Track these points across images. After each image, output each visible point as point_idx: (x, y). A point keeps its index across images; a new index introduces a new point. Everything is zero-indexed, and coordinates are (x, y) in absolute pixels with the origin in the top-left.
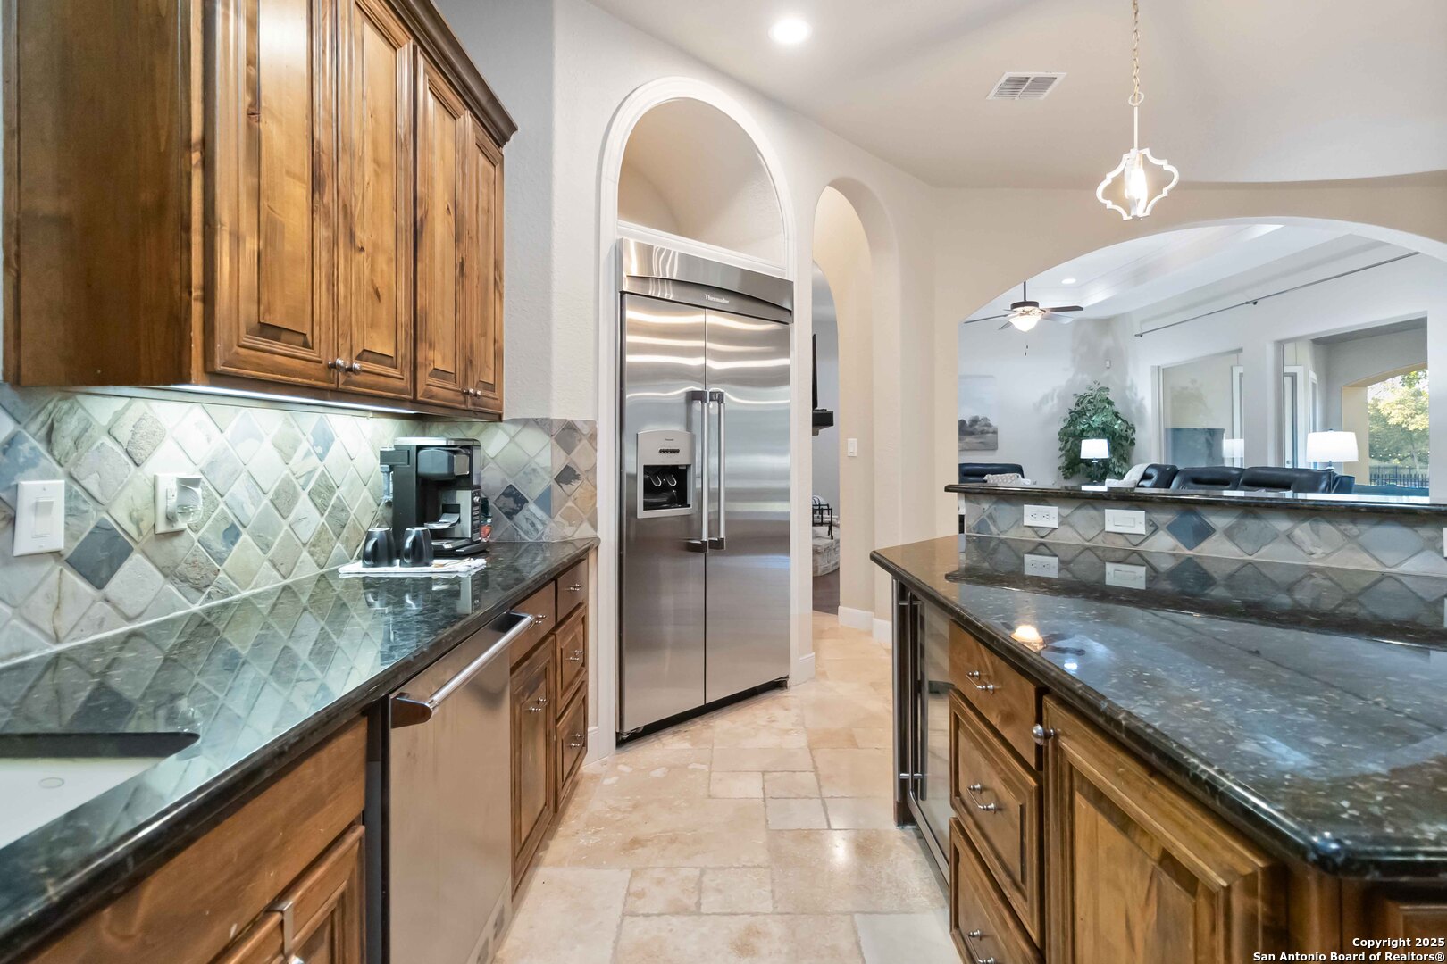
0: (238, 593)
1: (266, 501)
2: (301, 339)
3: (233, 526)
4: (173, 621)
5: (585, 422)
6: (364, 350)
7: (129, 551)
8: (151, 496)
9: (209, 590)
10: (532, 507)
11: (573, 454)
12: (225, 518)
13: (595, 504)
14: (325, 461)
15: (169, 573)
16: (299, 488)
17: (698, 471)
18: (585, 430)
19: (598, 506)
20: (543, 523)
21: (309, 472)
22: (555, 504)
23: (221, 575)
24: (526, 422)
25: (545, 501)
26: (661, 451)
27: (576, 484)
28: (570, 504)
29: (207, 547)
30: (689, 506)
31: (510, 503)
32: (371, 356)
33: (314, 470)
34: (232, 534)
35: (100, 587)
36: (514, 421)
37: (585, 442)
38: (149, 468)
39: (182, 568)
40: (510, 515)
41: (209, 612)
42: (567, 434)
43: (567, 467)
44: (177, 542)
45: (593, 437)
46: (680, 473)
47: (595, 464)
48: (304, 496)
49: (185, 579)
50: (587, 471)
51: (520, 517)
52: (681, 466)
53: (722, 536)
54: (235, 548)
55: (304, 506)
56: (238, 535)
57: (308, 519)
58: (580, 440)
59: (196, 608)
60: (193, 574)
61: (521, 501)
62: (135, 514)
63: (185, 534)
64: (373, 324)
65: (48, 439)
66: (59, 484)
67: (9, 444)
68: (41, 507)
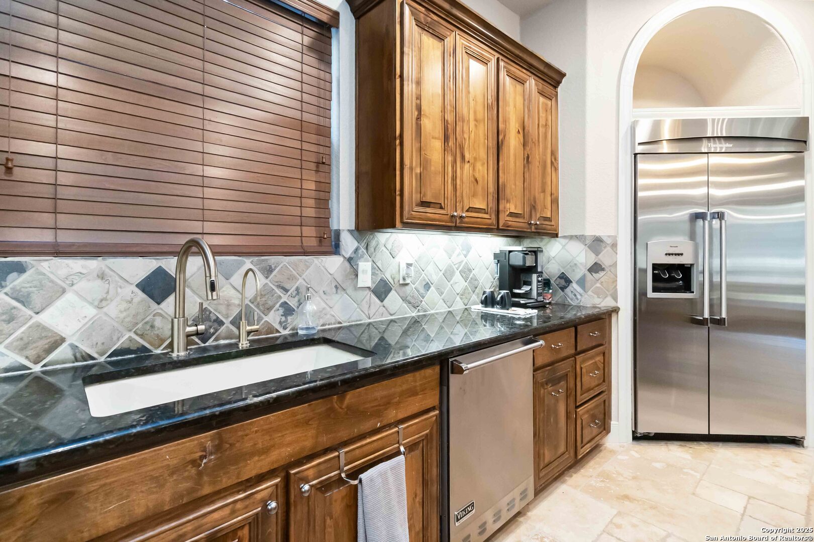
0: (430, 311)
1: (441, 274)
2: (439, 205)
3: (428, 283)
4: (405, 318)
5: (609, 236)
6: (470, 207)
7: (390, 290)
8: (398, 269)
9: (418, 308)
10: (574, 285)
11: (600, 256)
12: (424, 280)
13: (616, 286)
14: (467, 257)
15: (404, 299)
16: (456, 269)
17: (701, 268)
18: (609, 241)
19: (618, 287)
20: (581, 295)
21: (460, 262)
22: (588, 285)
23: (423, 303)
24: (571, 237)
25: (582, 282)
26: (666, 254)
27: (602, 273)
28: (598, 285)
29: (418, 291)
30: (693, 292)
31: (563, 282)
32: (474, 210)
33: (462, 261)
34: (427, 286)
35: (382, 301)
36: (565, 237)
37: (609, 248)
38: (397, 259)
39: (409, 298)
40: (563, 289)
41: (418, 316)
42: (596, 244)
43: (596, 263)
44: (407, 287)
45: (614, 246)
46: (686, 270)
47: (616, 261)
48: (457, 273)
49: (410, 303)
50: (610, 266)
51: (568, 290)
52: (686, 264)
53: (724, 315)
54: (429, 292)
55: (457, 277)
56: (429, 287)
57: (459, 283)
58: (605, 247)
59: (413, 314)
60: (412, 301)
61: (568, 281)
62: (393, 276)
63: (410, 285)
64: (474, 195)
65: (367, 248)
66: (370, 264)
67: (356, 250)
68: (364, 272)
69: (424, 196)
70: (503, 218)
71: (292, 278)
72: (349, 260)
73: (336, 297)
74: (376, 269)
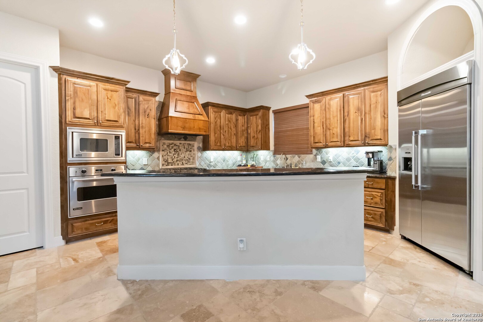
1: (345, 160)
5: (394, 145)
6: (331, 141)
7: (326, 163)
11: (391, 154)
12: (338, 161)
13: (396, 167)
22: (388, 166)
26: (406, 153)
27: (392, 161)
28: (391, 166)
29: (336, 164)
32: (333, 142)
34: (339, 163)
35: (324, 165)
38: (328, 155)
42: (391, 148)
43: (390, 157)
44: (331, 163)
45: (396, 149)
47: (396, 156)
48: (353, 159)
50: (394, 158)
52: (411, 158)
54: (340, 165)
56: (340, 163)
58: (393, 150)
62: (327, 159)
64: (333, 138)
65: (319, 153)
66: (320, 156)
67: (316, 153)
68: (318, 158)
69: (316, 141)
70: (347, 142)
71: (303, 159)
72: (315, 155)
73: (312, 163)
74: (321, 158)
